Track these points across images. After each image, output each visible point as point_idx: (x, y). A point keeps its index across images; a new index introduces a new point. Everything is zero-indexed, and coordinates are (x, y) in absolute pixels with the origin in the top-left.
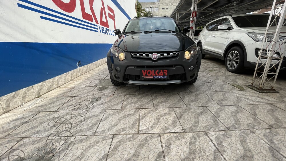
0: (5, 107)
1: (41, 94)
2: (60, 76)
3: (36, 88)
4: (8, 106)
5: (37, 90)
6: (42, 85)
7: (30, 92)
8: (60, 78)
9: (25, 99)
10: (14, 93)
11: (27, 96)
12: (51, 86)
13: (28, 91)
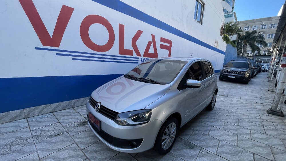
0: (26, 114)
1: (55, 111)
2: (77, 100)
3: (53, 106)
4: (28, 114)
5: (53, 107)
6: (59, 105)
7: (47, 108)
8: (78, 101)
9: (42, 112)
10: (35, 107)
11: (44, 111)
12: (66, 106)
13: (46, 107)
